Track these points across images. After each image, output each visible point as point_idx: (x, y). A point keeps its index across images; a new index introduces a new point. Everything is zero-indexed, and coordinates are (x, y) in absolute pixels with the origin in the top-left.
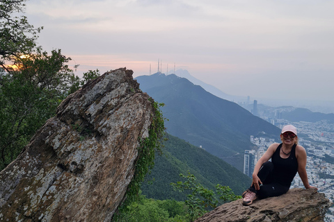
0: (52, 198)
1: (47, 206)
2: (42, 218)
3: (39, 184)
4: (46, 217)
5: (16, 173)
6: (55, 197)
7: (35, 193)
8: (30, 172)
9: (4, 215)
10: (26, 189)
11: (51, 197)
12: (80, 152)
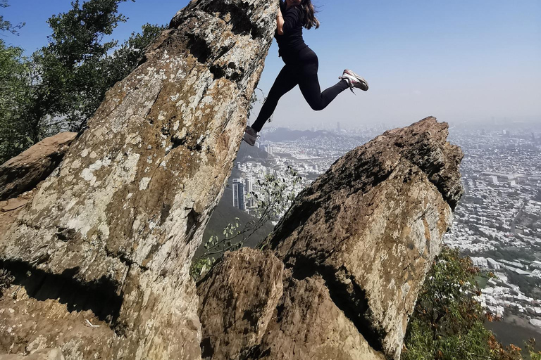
0: (211, 111)
1: (207, 123)
2: (202, 141)
3: (192, 91)
4: (207, 139)
5: (152, 76)
6: (216, 109)
7: (188, 103)
8: (172, 76)
9: (144, 138)
10: (174, 98)
11: (209, 110)
12: (238, 50)
